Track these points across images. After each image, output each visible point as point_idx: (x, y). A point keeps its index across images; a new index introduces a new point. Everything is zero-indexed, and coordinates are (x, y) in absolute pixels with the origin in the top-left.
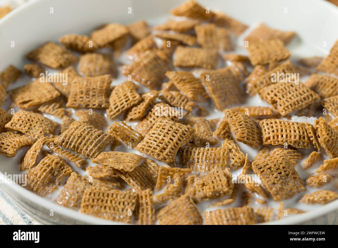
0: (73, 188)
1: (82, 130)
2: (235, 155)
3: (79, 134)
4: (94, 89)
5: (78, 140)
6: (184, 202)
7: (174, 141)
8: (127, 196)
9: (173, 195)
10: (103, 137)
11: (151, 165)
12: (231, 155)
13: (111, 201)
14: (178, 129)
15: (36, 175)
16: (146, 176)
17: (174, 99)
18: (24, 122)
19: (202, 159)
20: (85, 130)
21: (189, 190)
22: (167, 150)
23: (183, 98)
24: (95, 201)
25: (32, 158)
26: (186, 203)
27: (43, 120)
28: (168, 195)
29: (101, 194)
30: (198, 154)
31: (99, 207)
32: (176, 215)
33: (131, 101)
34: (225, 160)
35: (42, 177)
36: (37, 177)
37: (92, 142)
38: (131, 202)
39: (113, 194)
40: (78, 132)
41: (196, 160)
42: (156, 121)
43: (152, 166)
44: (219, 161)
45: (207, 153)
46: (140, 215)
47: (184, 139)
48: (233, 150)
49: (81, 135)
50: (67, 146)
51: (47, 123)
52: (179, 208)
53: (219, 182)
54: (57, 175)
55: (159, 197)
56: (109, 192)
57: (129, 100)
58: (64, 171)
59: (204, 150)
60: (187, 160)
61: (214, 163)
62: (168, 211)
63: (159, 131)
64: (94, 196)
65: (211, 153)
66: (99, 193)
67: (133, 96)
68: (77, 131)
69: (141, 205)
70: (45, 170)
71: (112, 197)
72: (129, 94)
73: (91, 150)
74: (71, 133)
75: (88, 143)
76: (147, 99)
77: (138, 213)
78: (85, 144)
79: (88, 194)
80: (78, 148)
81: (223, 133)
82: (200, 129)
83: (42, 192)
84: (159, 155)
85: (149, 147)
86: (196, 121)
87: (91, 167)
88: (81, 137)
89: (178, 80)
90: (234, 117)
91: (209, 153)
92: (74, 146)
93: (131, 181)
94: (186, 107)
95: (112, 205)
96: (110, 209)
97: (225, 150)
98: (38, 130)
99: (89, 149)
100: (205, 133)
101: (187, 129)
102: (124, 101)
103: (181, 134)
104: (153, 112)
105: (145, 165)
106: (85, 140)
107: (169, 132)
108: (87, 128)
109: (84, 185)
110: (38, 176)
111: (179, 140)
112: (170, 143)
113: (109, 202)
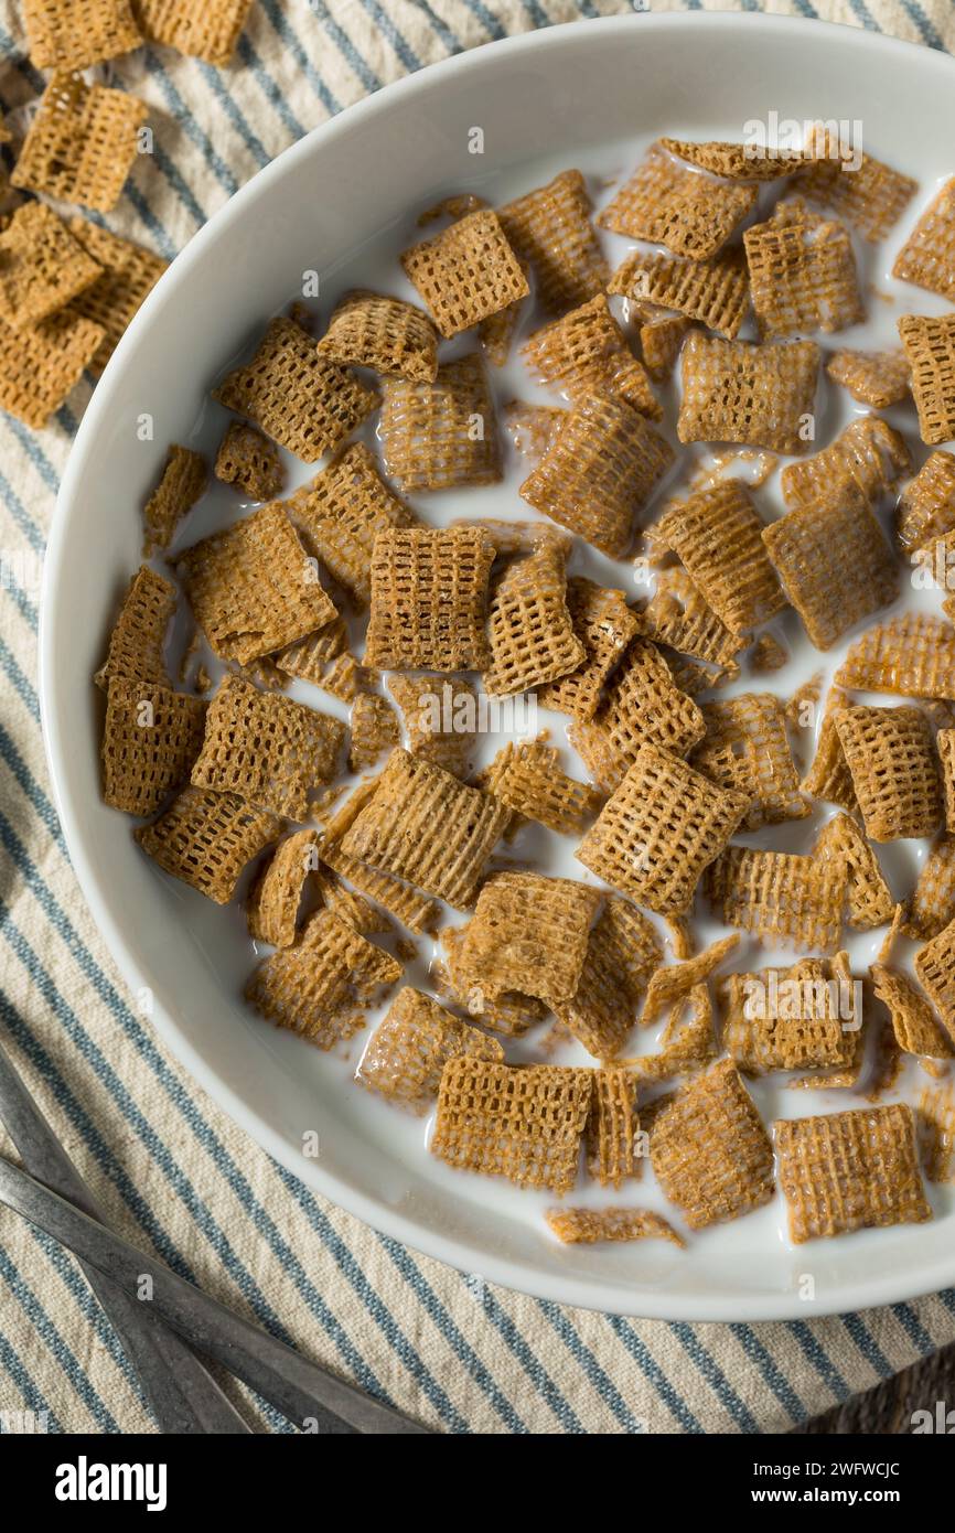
0: (410, 1044)
1: (421, 817)
2: (862, 897)
3: (413, 833)
4: (442, 602)
5: (410, 852)
6: (720, 1095)
7: (691, 853)
8: (564, 1092)
9: (690, 1057)
10: (483, 829)
11: (624, 923)
12: (854, 893)
13: (521, 1105)
14: (702, 810)
15: (301, 984)
16: (612, 975)
17: (685, 631)
18: (246, 756)
19: (769, 894)
20: (429, 814)
21: (736, 1034)
22: (670, 886)
23: (710, 625)
24: (477, 1103)
25: (284, 921)
26: (726, 1099)
27: (298, 733)
28: (677, 1058)
29: (492, 1084)
30: (758, 880)
31: (489, 1121)
32: (698, 1145)
33: (558, 669)
34: (835, 910)
35: (318, 995)
36: (305, 993)
37: (452, 859)
38: (576, 1109)
39: (524, 1086)
40: (410, 823)
41: (753, 897)
42: (632, 741)
43: (628, 927)
44: (818, 908)
45: (785, 876)
46: (602, 1143)
47: (719, 840)
48: (860, 877)
49: (420, 835)
50: (381, 865)
51: (311, 743)
52: (707, 1118)
53: (818, 1034)
54: (359, 983)
55: (650, 1067)
56: (512, 1078)
57: (551, 661)
58: (379, 972)
59: (775, 862)
60: (726, 889)
61: (804, 912)
62: (678, 1128)
63: (644, 813)
64: (473, 1087)
65: (795, 878)
66: (486, 1080)
67: (562, 650)
68: (406, 819)
69: (603, 1110)
70: (325, 972)
71: (523, 1092)
72: (549, 640)
73: (452, 882)
74: (388, 825)
75: (443, 859)
76: (605, 655)
77: (596, 1133)
78: (433, 865)
79: (455, 1082)
80: (411, 874)
81: (828, 783)
82: (763, 764)
83: (321, 1034)
84: (644, 898)
85: (617, 867)
86: (748, 722)
87: (453, 933)
88: (419, 840)
89: (695, 557)
90: (863, 746)
91: (790, 879)
92: (401, 869)
93: (572, 1014)
94: (721, 658)
95: (524, 1119)
96: (517, 1128)
97: (836, 878)
98: (288, 783)
99: (444, 880)
100: (778, 784)
101: (727, 810)
102: (534, 661)
103: (711, 829)
104: (622, 704)
105: (606, 926)
106: (433, 851)
107: (677, 825)
108: (435, 808)
109: (441, 1037)
110: (308, 988)
111: (704, 846)
112: (678, 862)
113: (514, 1106)
